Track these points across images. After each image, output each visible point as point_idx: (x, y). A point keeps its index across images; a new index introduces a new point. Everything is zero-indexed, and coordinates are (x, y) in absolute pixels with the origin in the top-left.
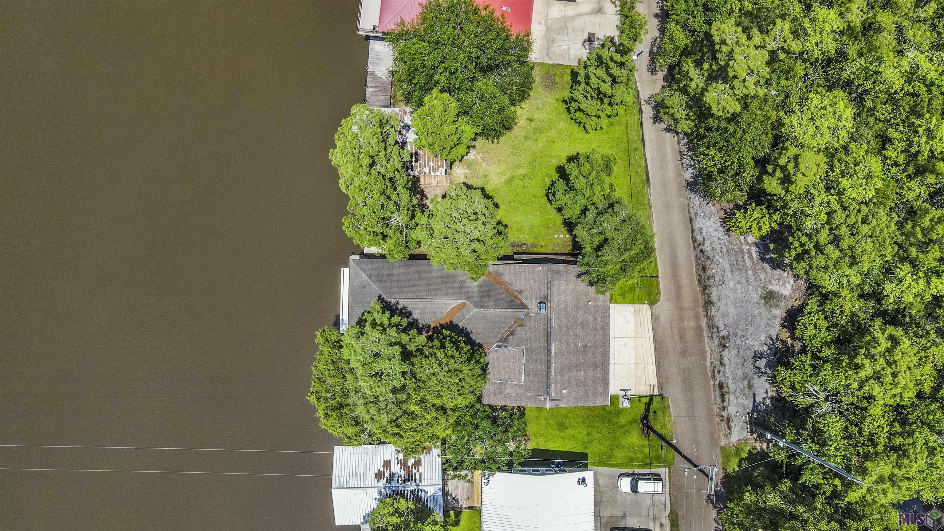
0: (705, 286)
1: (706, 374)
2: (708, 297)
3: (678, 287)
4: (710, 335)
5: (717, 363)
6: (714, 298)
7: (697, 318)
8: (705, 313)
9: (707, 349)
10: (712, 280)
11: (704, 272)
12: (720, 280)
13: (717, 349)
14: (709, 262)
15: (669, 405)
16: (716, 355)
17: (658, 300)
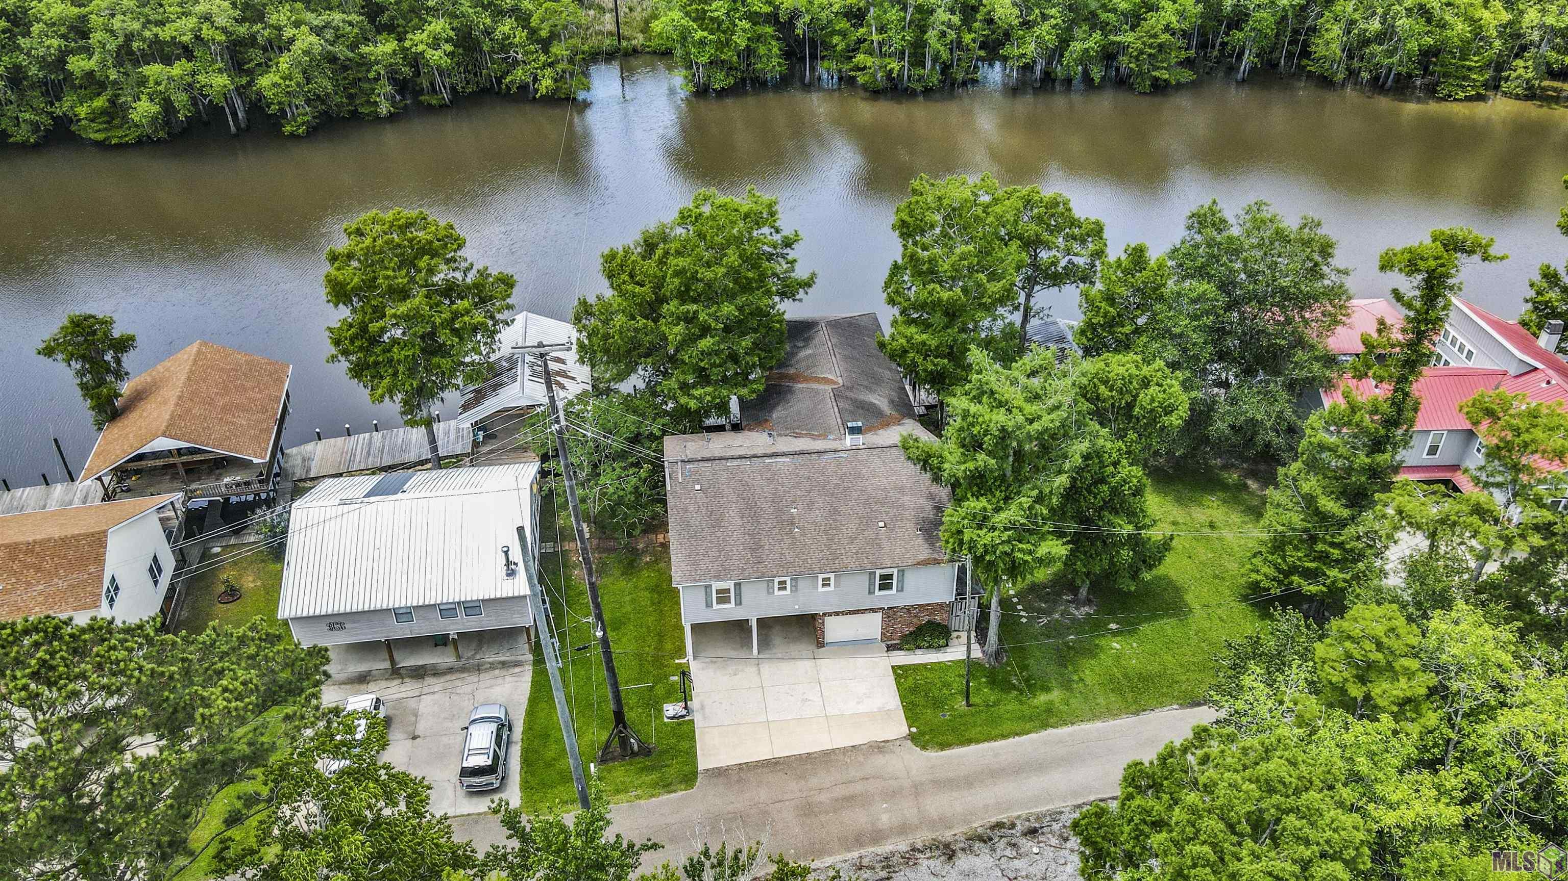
0: (991, 839)
2: (963, 849)
3: (968, 782)
4: (865, 862)
6: (963, 862)
7: (903, 829)
8: (919, 845)
10: (1009, 852)
11: (1025, 834)
12: (1017, 870)
14: (1054, 841)
15: (675, 791)
17: (924, 748)
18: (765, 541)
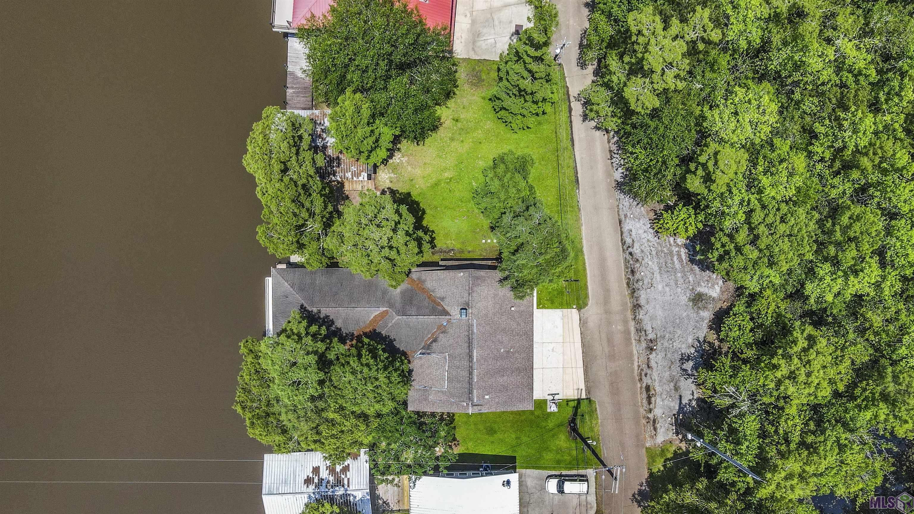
0: (634, 289)
1: (634, 378)
2: (637, 301)
3: (607, 292)
4: (637, 338)
5: (644, 366)
6: (642, 301)
7: (625, 322)
8: (633, 317)
9: (635, 352)
10: (640, 283)
11: (633, 275)
12: (648, 283)
13: (644, 353)
14: (638, 265)
15: (596, 409)
16: (643, 358)
17: (586, 305)
18: (515, 366)
